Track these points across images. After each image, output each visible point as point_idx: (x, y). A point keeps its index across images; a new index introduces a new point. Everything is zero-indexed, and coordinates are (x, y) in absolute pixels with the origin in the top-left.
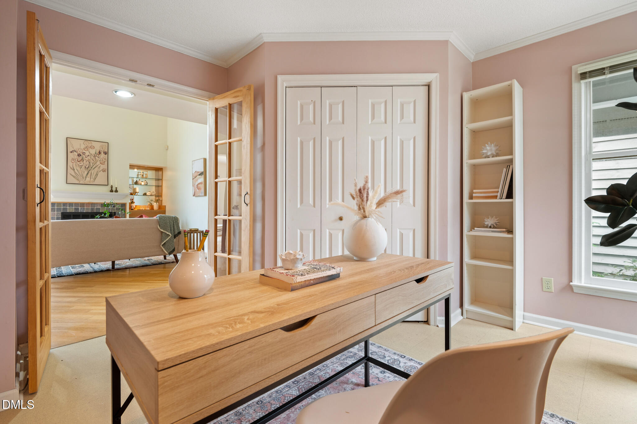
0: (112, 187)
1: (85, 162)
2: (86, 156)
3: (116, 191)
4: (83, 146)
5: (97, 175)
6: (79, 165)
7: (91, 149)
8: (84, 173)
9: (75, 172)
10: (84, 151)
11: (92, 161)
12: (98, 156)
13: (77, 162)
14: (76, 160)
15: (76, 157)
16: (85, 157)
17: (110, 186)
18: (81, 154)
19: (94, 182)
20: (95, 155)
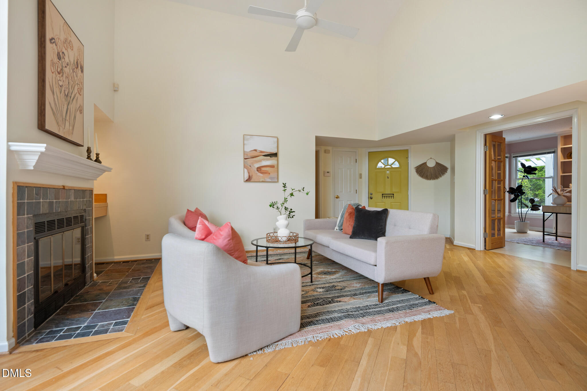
0: (89, 151)
1: (64, 76)
2: (66, 65)
3: (97, 160)
4: (62, 37)
5: (75, 117)
6: (59, 84)
7: (70, 49)
8: (64, 108)
9: (54, 99)
10: (64, 50)
11: (71, 81)
12: (76, 69)
13: (57, 72)
14: (56, 68)
15: (56, 60)
16: (64, 66)
17: (85, 149)
18: (61, 53)
19: (73, 133)
20: (74, 67)
